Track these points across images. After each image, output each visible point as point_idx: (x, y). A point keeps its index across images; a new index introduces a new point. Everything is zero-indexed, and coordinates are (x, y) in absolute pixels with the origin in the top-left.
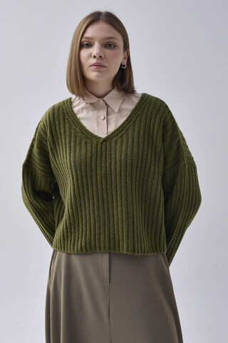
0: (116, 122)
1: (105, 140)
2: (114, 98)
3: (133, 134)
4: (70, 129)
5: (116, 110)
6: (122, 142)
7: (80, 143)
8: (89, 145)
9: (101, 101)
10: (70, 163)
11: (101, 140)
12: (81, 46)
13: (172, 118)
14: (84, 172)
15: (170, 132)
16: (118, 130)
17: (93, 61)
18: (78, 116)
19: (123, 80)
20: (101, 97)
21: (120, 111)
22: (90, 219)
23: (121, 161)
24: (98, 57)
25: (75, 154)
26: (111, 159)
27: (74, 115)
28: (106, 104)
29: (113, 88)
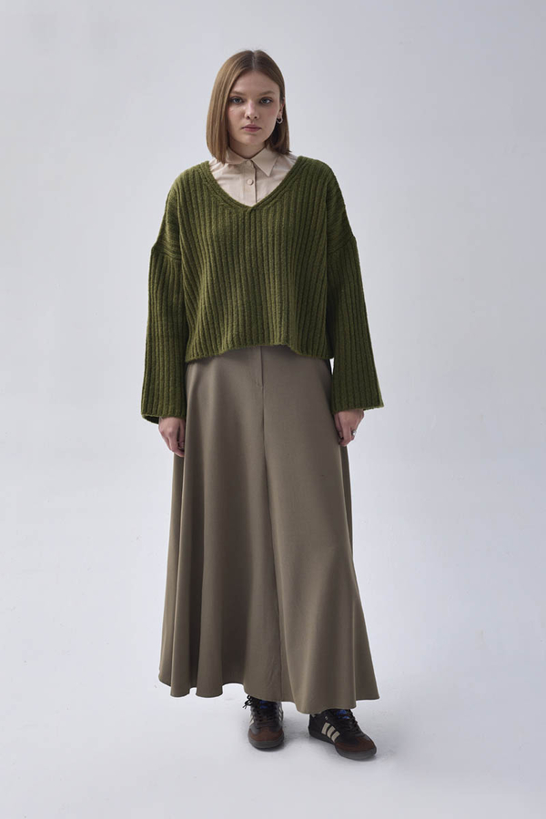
0: (266, 188)
1: (254, 209)
2: (265, 159)
5: (268, 174)
6: (275, 211)
7: (223, 213)
8: (234, 215)
9: (249, 162)
11: (249, 210)
12: (230, 101)
13: (336, 183)
15: (335, 199)
16: (270, 196)
17: (247, 123)
18: (219, 182)
19: (278, 141)
20: (250, 158)
21: (272, 175)
23: (273, 232)
24: (252, 118)
26: (261, 231)
28: (255, 167)
29: (265, 148)
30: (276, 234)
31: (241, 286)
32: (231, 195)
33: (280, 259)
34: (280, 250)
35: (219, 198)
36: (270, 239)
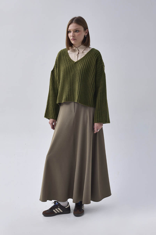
0: (81, 56)
1: (76, 63)
2: (81, 48)
3: (85, 62)
4: (65, 58)
5: (81, 52)
6: (81, 64)
8: (70, 64)
9: (77, 49)
10: (63, 70)
11: (74, 63)
12: (68, 32)
14: (67, 72)
16: (81, 59)
18: (69, 54)
19: (86, 41)
22: (67, 90)
23: (79, 70)
25: (65, 67)
26: (76, 69)
27: (68, 53)
29: (82, 45)
30: (80, 70)
31: (69, 84)
32: (71, 58)
33: (80, 77)
34: (80, 75)
35: (68, 59)
36: (78, 72)
